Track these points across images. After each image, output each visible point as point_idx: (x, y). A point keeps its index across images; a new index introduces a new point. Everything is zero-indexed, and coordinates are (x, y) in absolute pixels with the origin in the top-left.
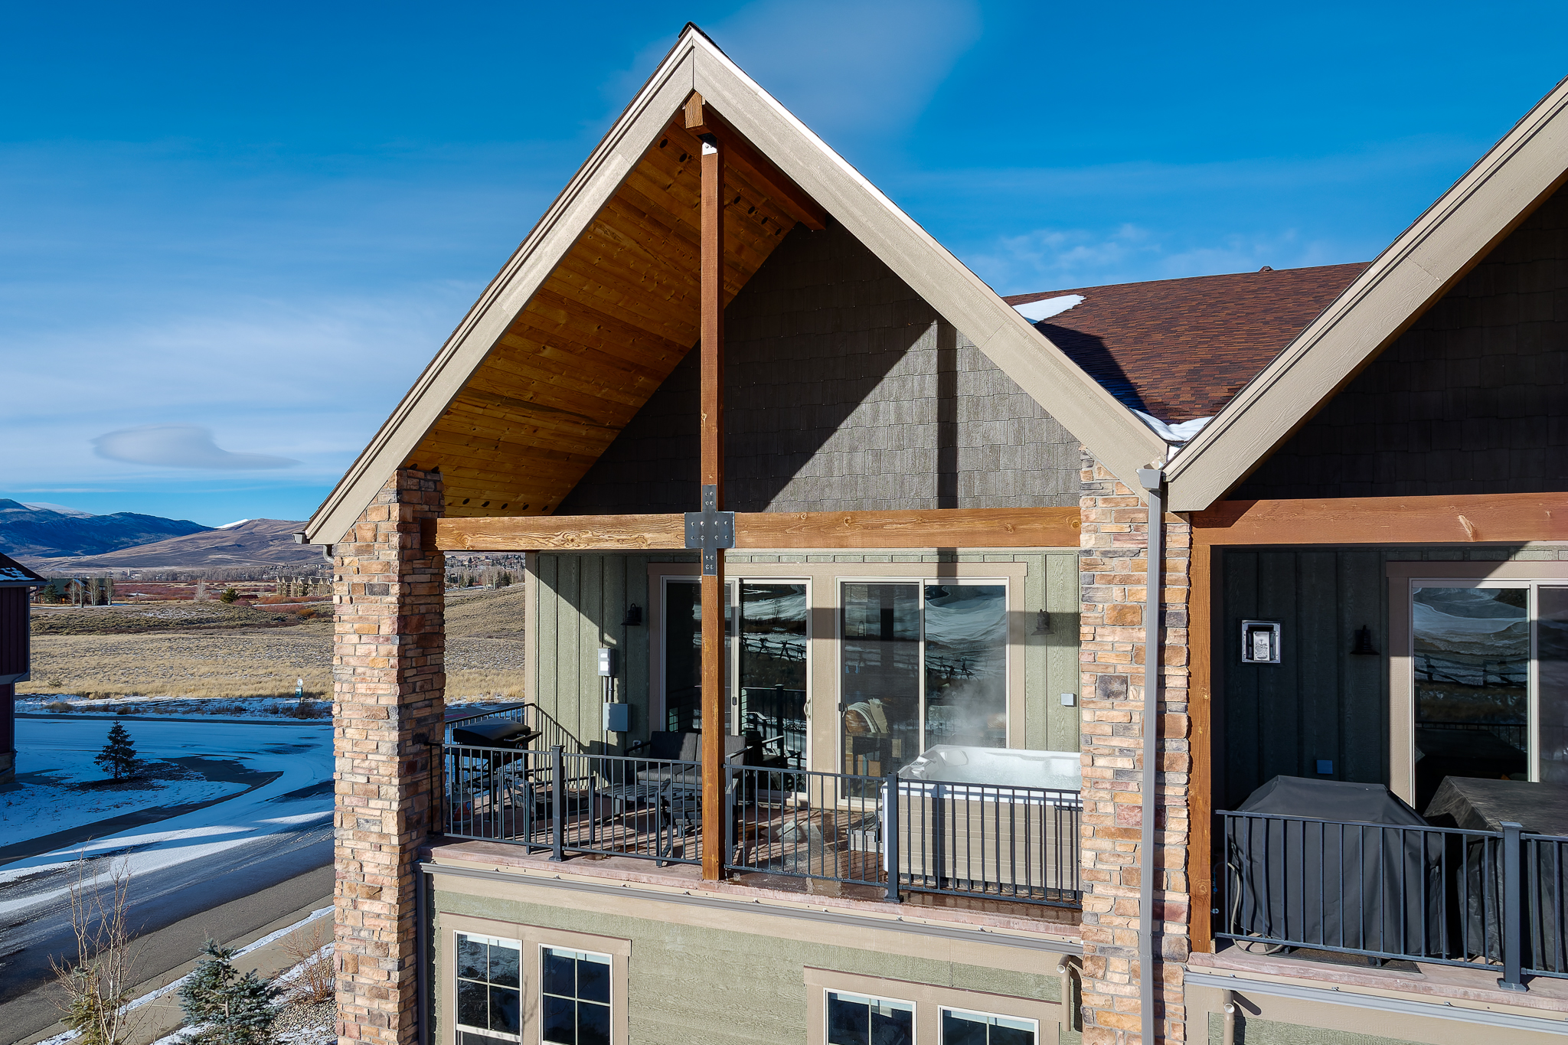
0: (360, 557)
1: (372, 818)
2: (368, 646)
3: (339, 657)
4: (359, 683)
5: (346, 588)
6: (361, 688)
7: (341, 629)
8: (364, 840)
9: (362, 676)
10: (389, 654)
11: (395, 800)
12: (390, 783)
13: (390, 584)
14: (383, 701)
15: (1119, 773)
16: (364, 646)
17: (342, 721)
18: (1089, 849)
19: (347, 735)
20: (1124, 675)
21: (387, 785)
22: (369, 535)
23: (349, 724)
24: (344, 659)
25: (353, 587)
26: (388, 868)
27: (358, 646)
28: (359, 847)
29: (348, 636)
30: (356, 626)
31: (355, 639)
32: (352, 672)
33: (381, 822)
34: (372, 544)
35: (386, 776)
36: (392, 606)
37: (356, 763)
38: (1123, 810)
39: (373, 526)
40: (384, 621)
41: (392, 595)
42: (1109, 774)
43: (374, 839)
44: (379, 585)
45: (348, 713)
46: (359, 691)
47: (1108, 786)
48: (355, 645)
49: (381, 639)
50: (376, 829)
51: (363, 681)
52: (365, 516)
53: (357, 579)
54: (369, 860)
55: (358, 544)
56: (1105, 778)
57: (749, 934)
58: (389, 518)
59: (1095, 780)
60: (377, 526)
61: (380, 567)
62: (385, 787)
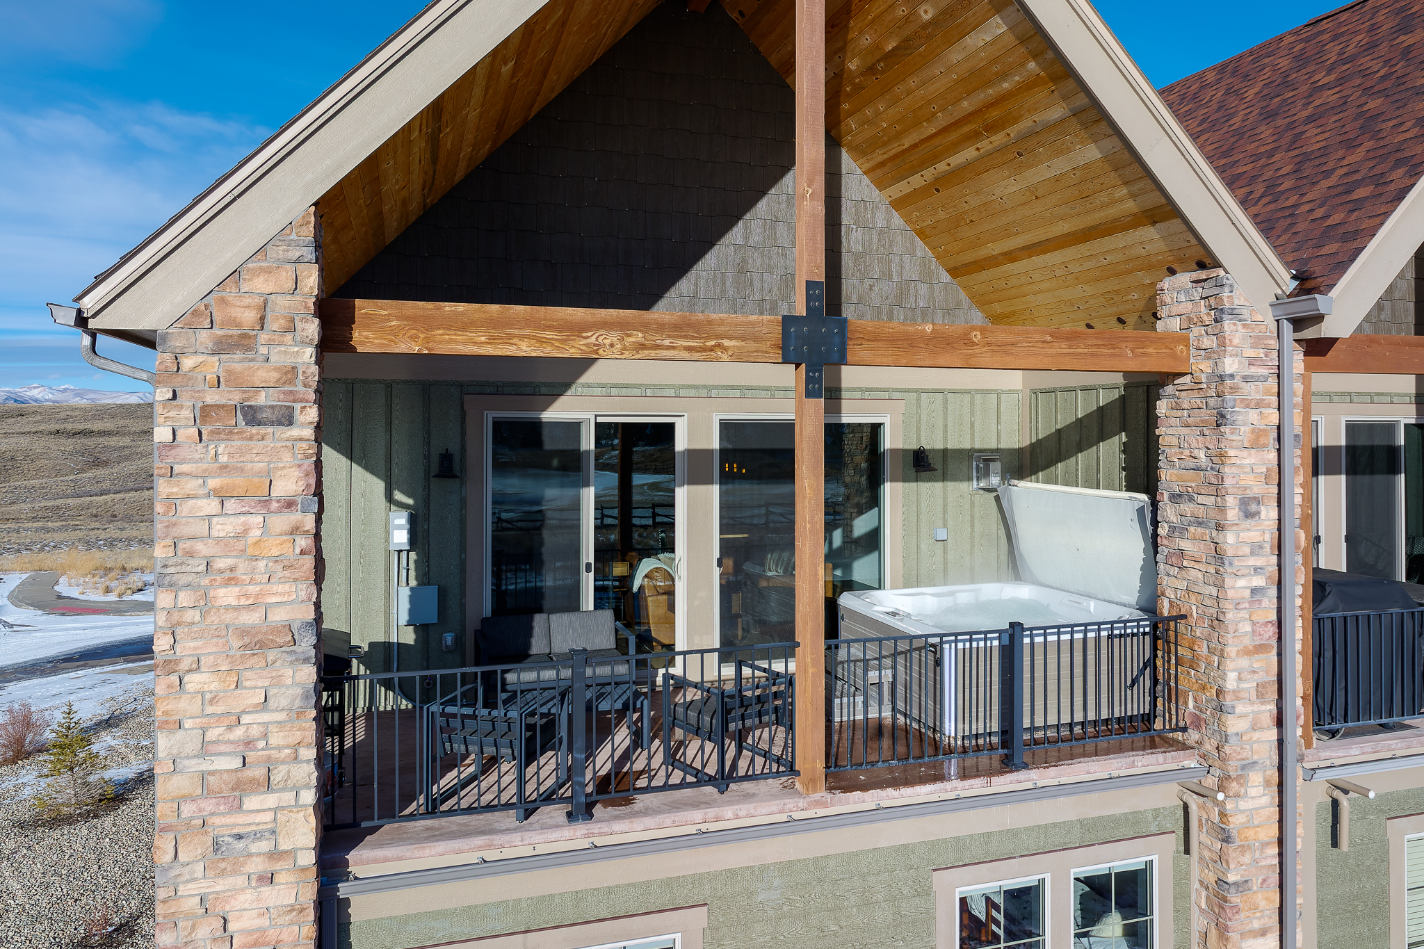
0: (222, 356)
1: (254, 828)
2: (243, 518)
3: (169, 542)
4: (219, 586)
5: (187, 413)
6: (226, 596)
7: (175, 490)
8: (234, 872)
9: (227, 575)
10: (295, 531)
11: (307, 786)
12: (296, 758)
13: (298, 406)
14: (279, 616)
15: (1254, 591)
16: (232, 519)
17: (177, 662)
18: (1234, 670)
19: (188, 687)
20: (1257, 496)
21: (289, 763)
22: (250, 317)
23: (195, 666)
24: (181, 545)
25: (206, 413)
26: (292, 910)
27: (215, 520)
28: (218, 888)
29: (191, 502)
30: (213, 483)
31: (212, 506)
32: (202, 568)
33: (274, 832)
34: (255, 333)
35: (288, 747)
36: (304, 445)
37: (212, 734)
38: (1260, 627)
39: (258, 300)
40: (285, 472)
41: (302, 425)
42: (1247, 593)
43: (257, 866)
44: (272, 407)
45: (192, 645)
46: (220, 602)
47: (1246, 605)
48: (209, 518)
49: (275, 505)
50: (264, 846)
51: (231, 581)
52: (237, 283)
53: (212, 397)
54: (247, 906)
55: (218, 332)
56: (1244, 598)
57: (868, 851)
58: (296, 289)
59: (1237, 601)
60: (266, 302)
61: (275, 375)
62: (281, 768)
